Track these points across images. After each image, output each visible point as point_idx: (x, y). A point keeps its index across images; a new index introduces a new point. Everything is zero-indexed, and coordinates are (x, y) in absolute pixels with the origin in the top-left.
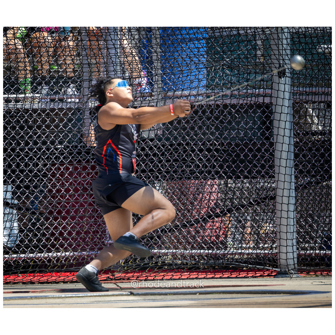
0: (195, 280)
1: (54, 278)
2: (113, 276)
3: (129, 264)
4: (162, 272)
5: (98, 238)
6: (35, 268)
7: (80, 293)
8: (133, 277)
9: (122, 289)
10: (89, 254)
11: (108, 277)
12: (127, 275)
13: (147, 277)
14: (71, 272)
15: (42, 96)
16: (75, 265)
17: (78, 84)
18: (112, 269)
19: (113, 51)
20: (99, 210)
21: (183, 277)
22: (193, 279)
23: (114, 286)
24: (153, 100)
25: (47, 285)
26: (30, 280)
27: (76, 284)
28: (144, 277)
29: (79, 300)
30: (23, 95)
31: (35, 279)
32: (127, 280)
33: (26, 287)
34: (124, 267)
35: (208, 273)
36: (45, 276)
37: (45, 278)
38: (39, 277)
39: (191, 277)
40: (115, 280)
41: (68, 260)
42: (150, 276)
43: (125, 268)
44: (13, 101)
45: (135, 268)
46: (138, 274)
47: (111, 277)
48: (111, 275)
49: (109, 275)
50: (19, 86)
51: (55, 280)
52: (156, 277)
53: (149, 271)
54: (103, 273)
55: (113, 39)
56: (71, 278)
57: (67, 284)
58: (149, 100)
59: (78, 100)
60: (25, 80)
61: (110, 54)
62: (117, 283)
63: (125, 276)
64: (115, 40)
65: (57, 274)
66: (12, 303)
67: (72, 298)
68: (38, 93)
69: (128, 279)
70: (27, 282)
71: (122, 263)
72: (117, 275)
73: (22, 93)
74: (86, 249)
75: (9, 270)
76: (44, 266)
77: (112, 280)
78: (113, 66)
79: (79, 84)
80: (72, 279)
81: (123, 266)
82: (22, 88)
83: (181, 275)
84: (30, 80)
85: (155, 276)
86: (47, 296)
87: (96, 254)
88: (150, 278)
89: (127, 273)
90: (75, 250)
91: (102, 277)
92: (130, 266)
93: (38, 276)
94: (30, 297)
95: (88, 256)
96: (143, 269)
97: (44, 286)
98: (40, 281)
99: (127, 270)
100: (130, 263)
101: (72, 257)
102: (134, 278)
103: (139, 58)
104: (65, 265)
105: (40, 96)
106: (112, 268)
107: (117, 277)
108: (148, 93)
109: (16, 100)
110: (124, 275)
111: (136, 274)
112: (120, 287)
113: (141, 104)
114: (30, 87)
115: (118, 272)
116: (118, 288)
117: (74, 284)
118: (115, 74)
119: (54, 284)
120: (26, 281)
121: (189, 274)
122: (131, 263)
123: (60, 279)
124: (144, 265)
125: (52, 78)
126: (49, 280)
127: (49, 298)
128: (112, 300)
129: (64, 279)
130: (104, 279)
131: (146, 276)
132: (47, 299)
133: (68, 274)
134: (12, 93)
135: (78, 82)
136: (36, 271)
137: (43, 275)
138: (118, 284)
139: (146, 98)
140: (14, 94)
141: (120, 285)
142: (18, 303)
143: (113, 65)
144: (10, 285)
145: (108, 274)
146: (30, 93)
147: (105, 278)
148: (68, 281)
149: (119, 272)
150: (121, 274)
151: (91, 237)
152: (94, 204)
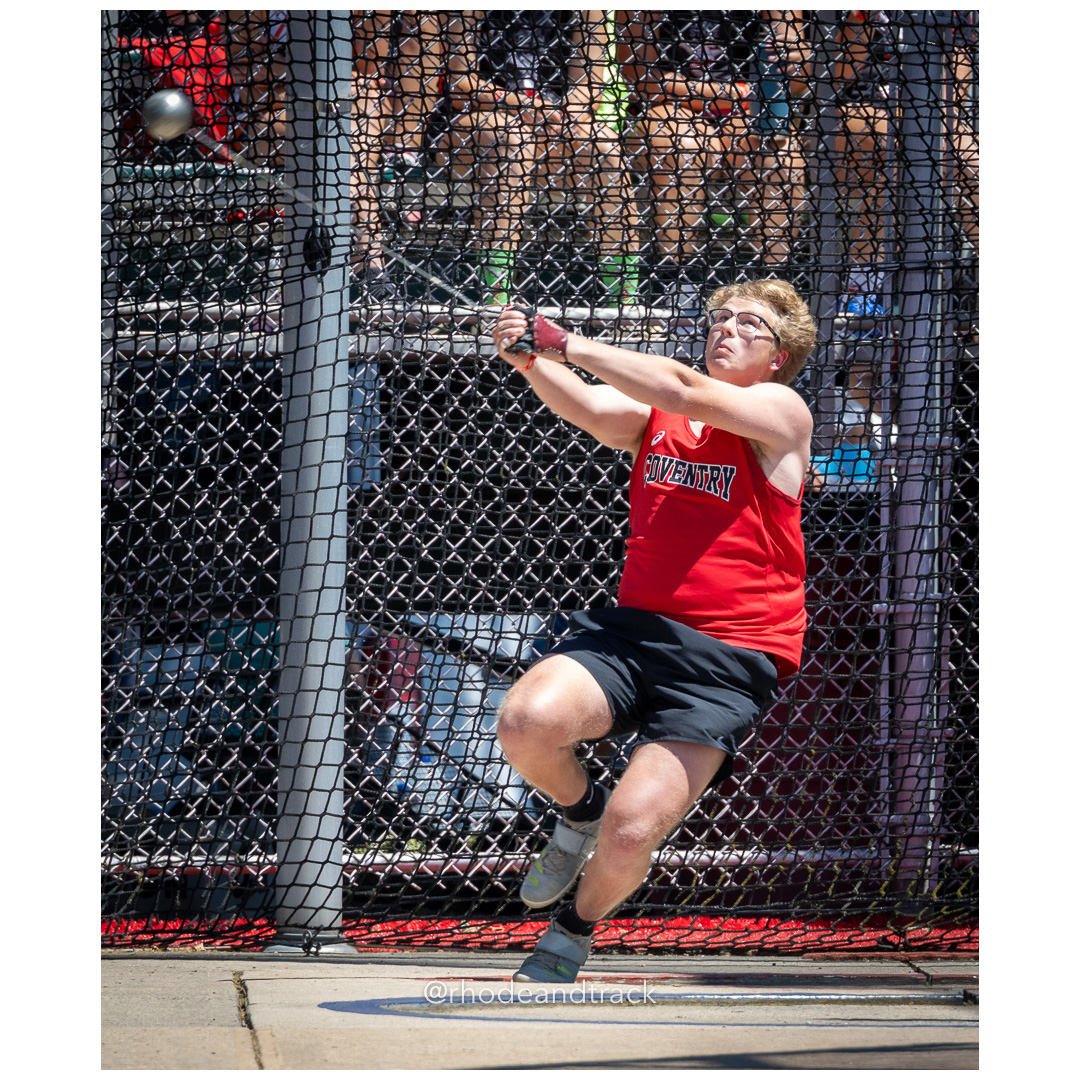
1: (697, 936)
2: (902, 934)
3: (956, 897)
5: (852, 804)
6: (639, 901)
7: (793, 990)
8: (968, 940)
9: (932, 980)
10: (849, 859)
11: (884, 940)
12: (948, 936)
14: (758, 916)
15: (678, 317)
16: (772, 893)
17: (800, 280)
18: (897, 913)
19: (923, 174)
20: (858, 709)
23: (906, 971)
25: (677, 957)
26: (620, 939)
27: (773, 958)
29: (788, 1013)
30: (613, 312)
31: (635, 936)
32: (949, 950)
33: (607, 963)
34: (938, 906)
36: (669, 929)
37: (670, 935)
38: (648, 932)
40: (907, 948)
41: (750, 876)
43: (944, 911)
44: (576, 329)
47: (895, 939)
48: (895, 933)
49: (888, 933)
50: (601, 279)
51: (704, 941)
54: (867, 925)
55: (926, 130)
56: (756, 937)
57: (744, 958)
60: (624, 261)
61: (913, 181)
62: (911, 959)
63: (941, 938)
64: (933, 136)
65: (709, 924)
66: (561, 1018)
67: (765, 1007)
68: (662, 306)
69: (953, 947)
70: (606, 946)
71: (930, 891)
72: (913, 931)
73: (606, 304)
74: (838, 843)
76: (666, 896)
77: (896, 948)
78: (923, 225)
79: (802, 278)
80: (761, 941)
81: (937, 903)
82: (611, 285)
84: (636, 259)
86: (680, 995)
87: (845, 860)
89: (950, 927)
90: (771, 842)
91: (862, 938)
92: (960, 905)
93: (643, 927)
95: (817, 865)
97: (667, 963)
98: (651, 943)
99: (947, 917)
100: (959, 893)
101: (762, 866)
104: (739, 892)
105: (673, 316)
106: (899, 909)
107: (915, 940)
109: (591, 327)
110: (936, 933)
112: (926, 975)
114: (635, 283)
115: (918, 923)
116: (920, 976)
117: (766, 958)
118: (929, 250)
119: (699, 957)
120: (604, 943)
122: (963, 892)
123: (721, 939)
125: (713, 254)
126: (681, 940)
127: (688, 1003)
128: (903, 1016)
129: (732, 941)
130: (868, 945)
132: (681, 1007)
133: (748, 922)
134: (573, 301)
135: (799, 273)
136: (638, 910)
137: (661, 926)
138: (917, 965)
140: (582, 305)
141: (926, 967)
142: (581, 1018)
143: (922, 220)
145: (883, 927)
146: (635, 304)
147: (874, 943)
148: (749, 948)
149: (923, 922)
150: (927, 929)
151: (829, 800)
152: (843, 690)
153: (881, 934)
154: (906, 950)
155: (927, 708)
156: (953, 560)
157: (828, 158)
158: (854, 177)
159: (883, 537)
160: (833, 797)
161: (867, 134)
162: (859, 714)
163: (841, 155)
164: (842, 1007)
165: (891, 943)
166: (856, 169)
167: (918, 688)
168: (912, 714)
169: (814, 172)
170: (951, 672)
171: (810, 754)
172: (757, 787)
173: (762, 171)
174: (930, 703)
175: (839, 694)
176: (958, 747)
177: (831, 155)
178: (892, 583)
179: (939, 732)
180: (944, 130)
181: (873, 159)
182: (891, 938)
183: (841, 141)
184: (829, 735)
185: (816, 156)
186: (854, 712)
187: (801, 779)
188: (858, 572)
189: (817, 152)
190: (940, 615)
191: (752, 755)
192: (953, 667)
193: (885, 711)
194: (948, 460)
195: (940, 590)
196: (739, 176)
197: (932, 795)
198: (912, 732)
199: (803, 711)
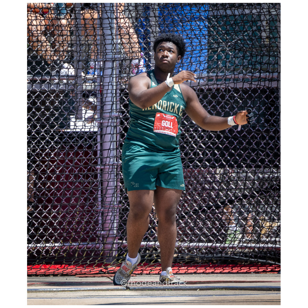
0: (194, 275)
1: (42, 271)
2: (107, 269)
3: (123, 257)
4: (158, 266)
5: (90, 229)
7: (73, 287)
11: (101, 271)
13: (143, 271)
14: (61, 264)
16: (66, 257)
18: (105, 262)
21: (180, 272)
22: (191, 273)
23: (108, 280)
25: (36, 277)
27: (66, 277)
28: (139, 270)
29: (72, 294)
34: (118, 260)
35: (207, 267)
36: (33, 269)
37: (34, 271)
39: (189, 271)
40: (108, 273)
41: (58, 252)
42: (146, 270)
47: (104, 270)
48: (104, 268)
49: (102, 268)
51: (44, 272)
53: (145, 265)
54: (96, 266)
55: (110, 17)
56: (61, 271)
57: (57, 277)
62: (110, 276)
64: (112, 19)
65: (46, 267)
67: (64, 292)
71: (115, 255)
72: (110, 268)
77: (105, 273)
80: (63, 272)
83: (178, 269)
85: (151, 270)
86: (37, 289)
88: (145, 272)
91: (94, 270)
107: (111, 271)
110: (117, 268)
115: (112, 265)
117: (64, 277)
119: (43, 277)
121: (187, 269)
123: (50, 271)
126: (37, 272)
127: (40, 292)
128: (107, 294)
129: (53, 272)
130: (96, 272)
131: (141, 270)
132: (37, 293)
133: (58, 266)
137: (31, 268)
147: (98, 272)
148: (58, 274)
150: (114, 267)
151: (83, 228)
152: (86, 193)
153: (100, 269)
154: (108, 274)
155: (113, 198)
156: (120, 152)
159: (99, 145)
160: (84, 226)
161: (91, 19)
162: (92, 200)
164: (88, 292)
165: (103, 272)
167: (110, 192)
168: (109, 199)
170: (121, 187)
171: (77, 213)
172: (60, 223)
174: (114, 197)
175: (85, 194)
176: (123, 210)
178: (102, 160)
179: (117, 206)
182: (103, 270)
184: (83, 207)
186: (90, 200)
187: (74, 221)
188: (90, 156)
190: (116, 168)
191: (59, 214)
192: (121, 185)
193: (100, 199)
194: (119, 120)
195: (116, 161)
197: (115, 225)
198: (109, 206)
199: (74, 200)
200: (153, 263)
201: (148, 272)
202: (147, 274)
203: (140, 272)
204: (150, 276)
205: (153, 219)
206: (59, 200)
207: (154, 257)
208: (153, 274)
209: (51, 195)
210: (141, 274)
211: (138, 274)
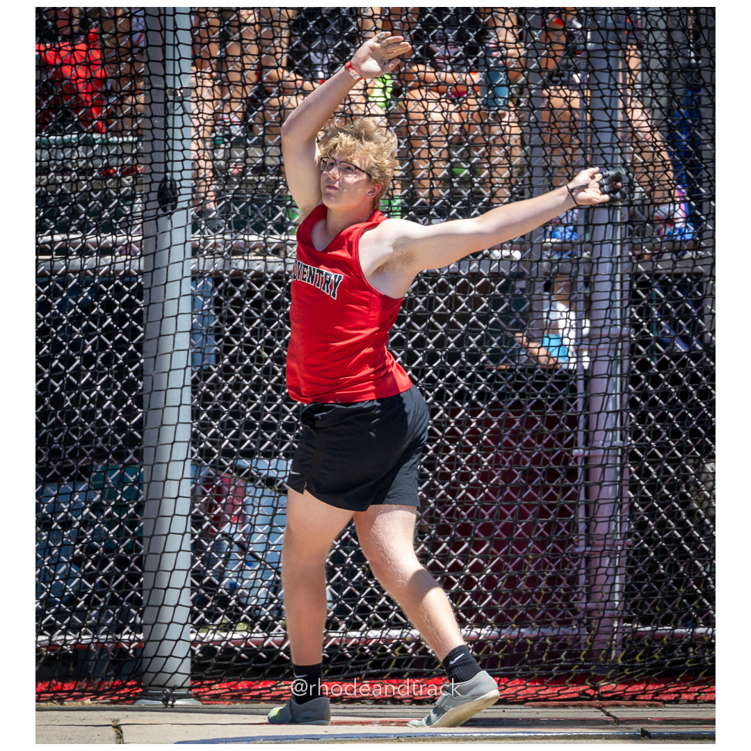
2: (596, 689)
3: (635, 661)
5: (559, 595)
6: (406, 666)
7: (518, 730)
8: (645, 692)
9: (618, 721)
10: (558, 635)
11: (584, 693)
12: (629, 689)
13: (680, 694)
16: (502, 660)
18: (593, 673)
19: (606, 137)
20: (563, 526)
23: (599, 715)
24: (701, 258)
27: (503, 706)
28: (670, 693)
32: (631, 700)
33: (383, 711)
34: (622, 669)
40: (600, 698)
41: (485, 647)
42: (686, 693)
43: (627, 672)
45: (651, 673)
46: (657, 687)
47: (591, 692)
48: (591, 688)
49: (586, 687)
52: (700, 693)
53: (684, 680)
54: (572, 682)
55: (608, 105)
58: (692, 258)
59: (517, 255)
60: (390, 203)
61: (600, 143)
62: (603, 706)
63: (625, 691)
64: (613, 110)
69: (633, 698)
70: (382, 699)
71: (616, 657)
72: (604, 686)
74: (549, 623)
75: (341, 668)
76: (426, 662)
77: (592, 698)
81: (621, 666)
84: (398, 201)
85: (698, 691)
86: (436, 734)
87: (555, 636)
88: (685, 697)
89: (630, 683)
90: (501, 622)
91: (567, 691)
92: (638, 667)
94: (395, 735)
95: (535, 639)
96: (668, 676)
99: (629, 676)
100: (637, 658)
101: (494, 640)
102: (646, 697)
103: (670, 154)
106: (594, 671)
107: (606, 693)
108: (692, 242)
110: (621, 688)
111: (650, 687)
112: (614, 717)
113: (673, 269)
115: (608, 680)
116: (610, 719)
122: (640, 658)
124: (673, 664)
127: (441, 739)
130: (571, 696)
131: (677, 692)
132: (437, 743)
136: (404, 673)
138: (608, 710)
139: (684, 254)
141: (611, 710)
144: (341, 706)
145: (583, 683)
147: (576, 695)
149: (611, 680)
150: (614, 685)
151: (543, 592)
152: (552, 512)
153: (582, 688)
154: (600, 700)
155: (613, 524)
156: (631, 418)
157: (538, 127)
158: (556, 140)
159: (580, 402)
160: (545, 590)
161: (565, 109)
162: (563, 529)
163: (546, 125)
164: (554, 741)
165: (588, 695)
166: (558, 134)
167: (606, 510)
168: (602, 529)
169: (527, 137)
170: (630, 499)
171: (528, 559)
172: (490, 583)
173: (490, 136)
174: (615, 521)
175: (549, 515)
176: (635, 553)
177: (540, 124)
178: (587, 435)
179: (622, 542)
180: (621, 105)
181: (569, 127)
182: (589, 692)
183: (546, 114)
184: (542, 545)
185: (528, 126)
186: (560, 528)
187: (522, 576)
188: (562, 427)
189: (529, 122)
190: (621, 457)
191: (487, 561)
192: (632, 495)
193: (582, 527)
194: (627, 345)
195: (621, 439)
196: (472, 140)
197: (617, 588)
198: (602, 542)
199: (523, 528)
200: (704, 676)
201: (692, 697)
202: (689, 702)
203: (673, 697)
204: (695, 706)
205: (705, 574)
206: (487, 529)
207: (705, 662)
208: (705, 702)
209: (470, 515)
210: (676, 701)
211: (670, 702)
